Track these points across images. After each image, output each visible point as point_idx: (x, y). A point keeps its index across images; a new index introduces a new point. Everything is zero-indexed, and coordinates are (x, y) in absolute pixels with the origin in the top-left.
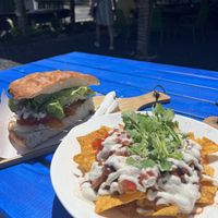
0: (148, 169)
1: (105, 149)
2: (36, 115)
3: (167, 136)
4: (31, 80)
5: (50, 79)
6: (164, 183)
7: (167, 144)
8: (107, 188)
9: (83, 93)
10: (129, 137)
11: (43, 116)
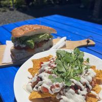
0: (57, 83)
1: (42, 68)
2: (21, 46)
3: (76, 67)
4: (21, 29)
5: (30, 29)
6: (66, 92)
7: (74, 71)
8: (37, 88)
9: (46, 37)
10: (55, 64)
11: (24, 46)
